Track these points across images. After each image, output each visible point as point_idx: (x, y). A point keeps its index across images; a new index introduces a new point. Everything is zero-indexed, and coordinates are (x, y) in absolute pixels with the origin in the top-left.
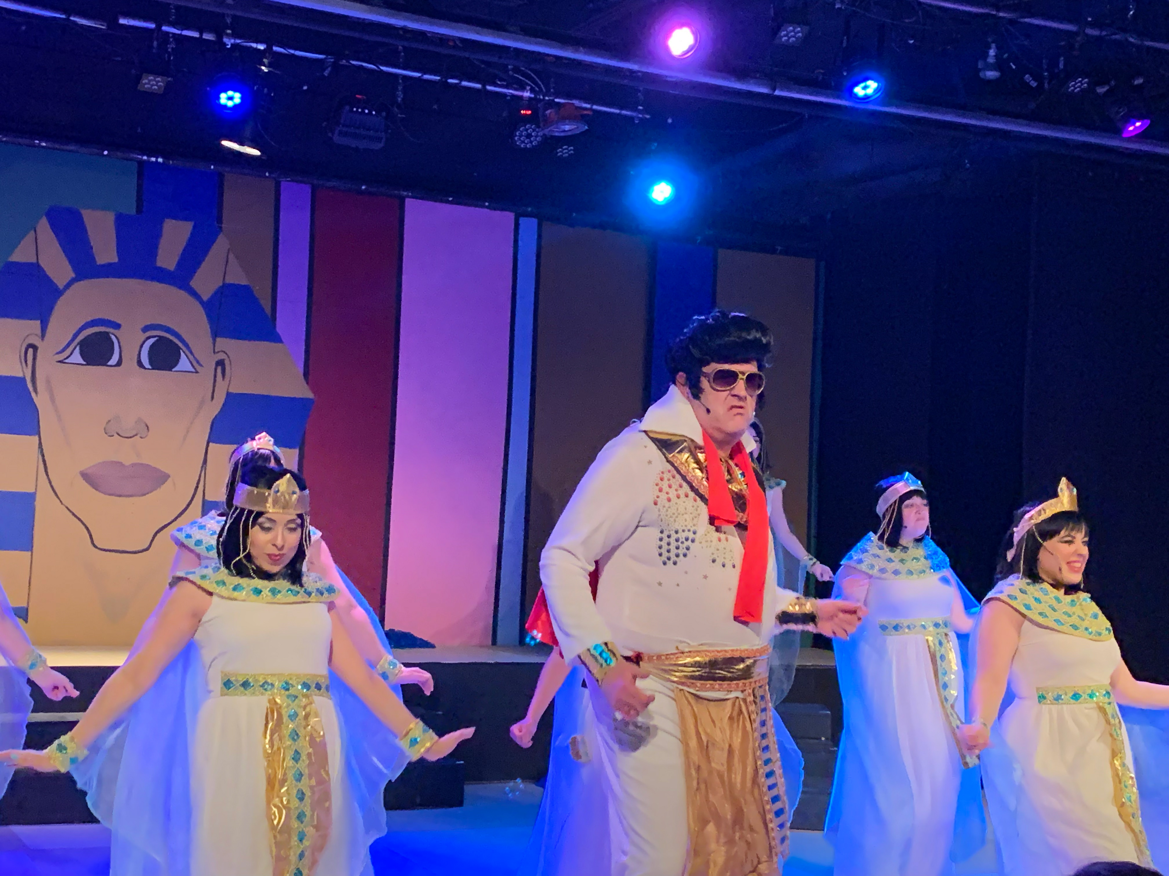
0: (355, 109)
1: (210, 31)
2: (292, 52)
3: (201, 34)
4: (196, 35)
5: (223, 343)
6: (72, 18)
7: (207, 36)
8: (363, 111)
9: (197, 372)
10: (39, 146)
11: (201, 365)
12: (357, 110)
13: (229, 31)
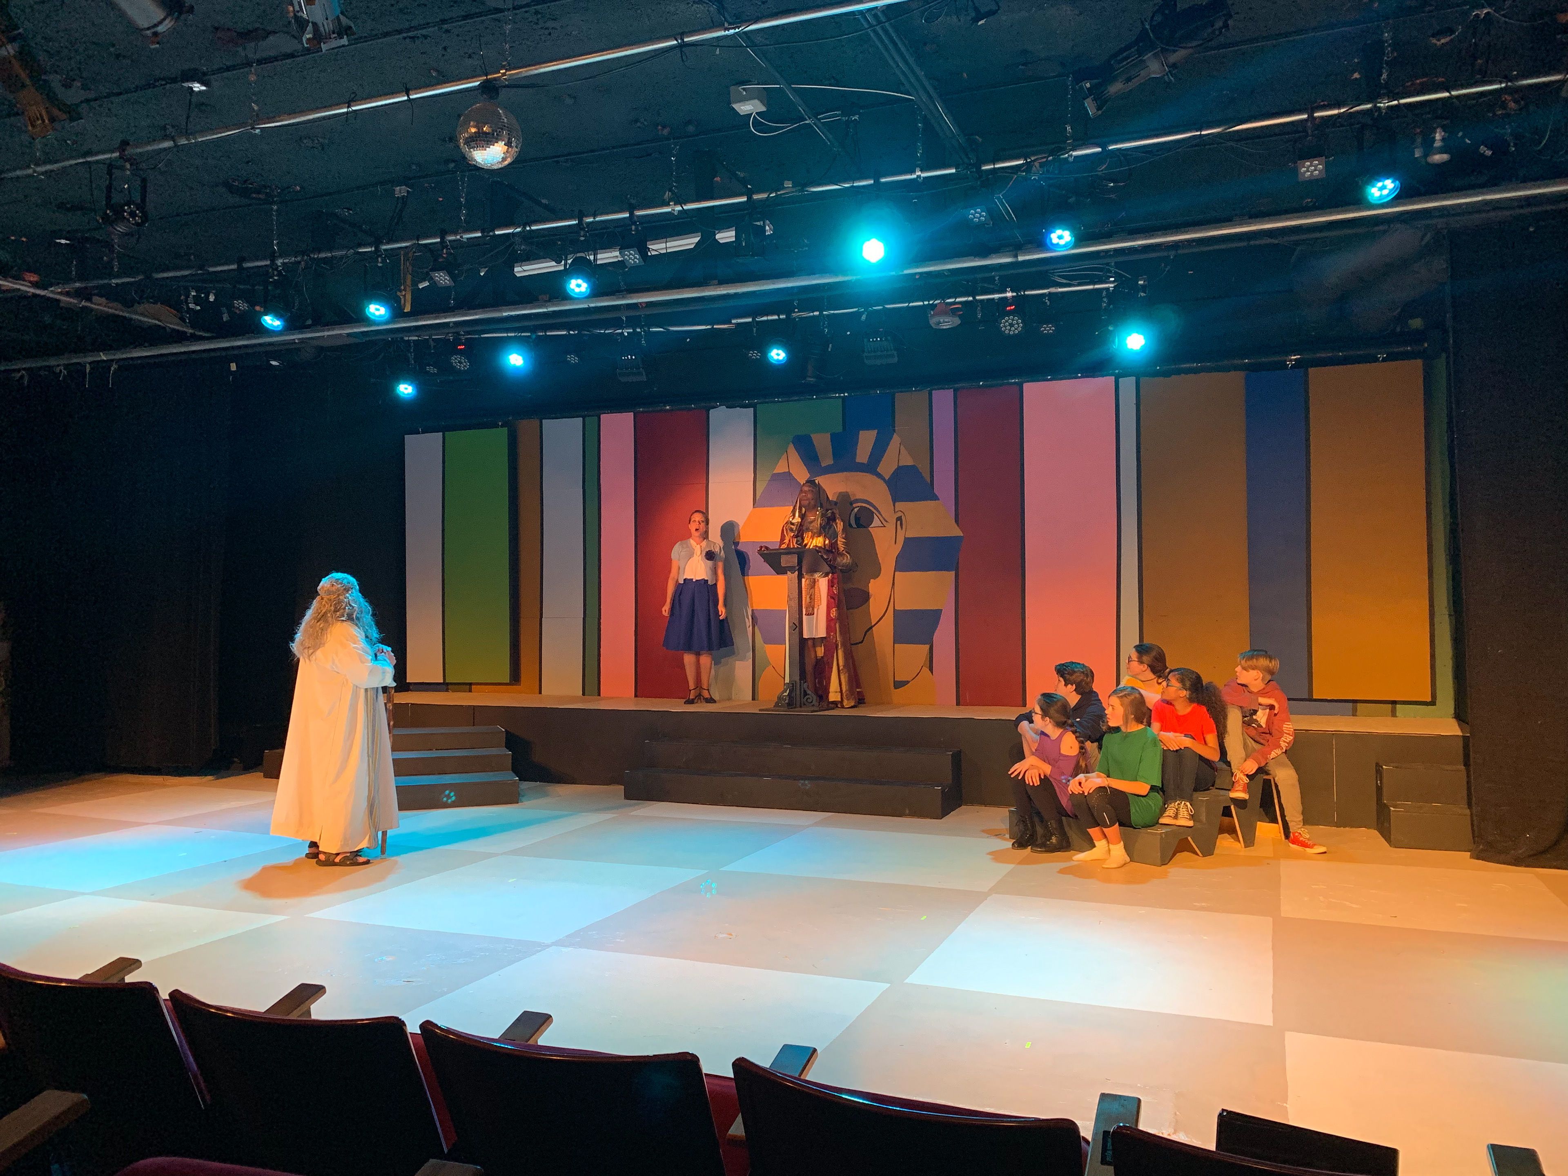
0: (871, 340)
1: (783, 314)
2: (832, 312)
3: (779, 316)
4: (776, 317)
5: (900, 505)
6: (715, 327)
7: (781, 317)
8: (877, 339)
9: (885, 526)
10: (778, 401)
11: (887, 521)
12: (873, 340)
13: (796, 310)
